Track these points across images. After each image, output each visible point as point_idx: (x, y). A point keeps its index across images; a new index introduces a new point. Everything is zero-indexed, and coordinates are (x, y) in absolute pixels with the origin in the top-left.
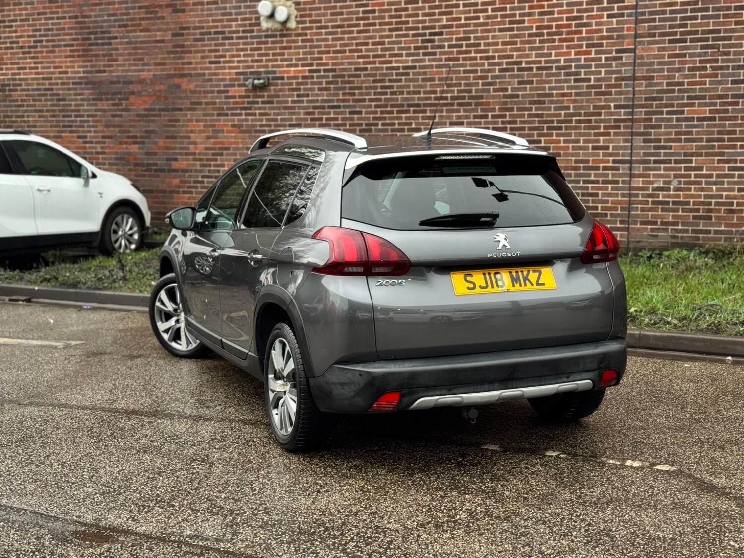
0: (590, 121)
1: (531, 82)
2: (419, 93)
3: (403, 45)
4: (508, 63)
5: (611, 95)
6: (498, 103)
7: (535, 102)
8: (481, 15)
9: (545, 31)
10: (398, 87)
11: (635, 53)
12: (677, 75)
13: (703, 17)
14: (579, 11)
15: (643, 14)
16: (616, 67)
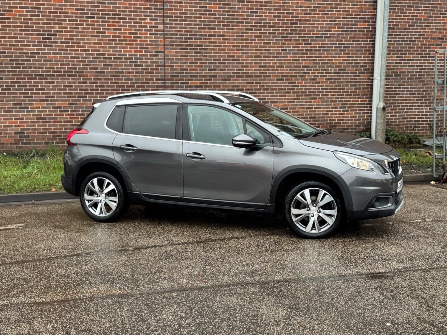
0: (144, 86)
1: (111, 65)
2: (42, 68)
3: (30, 40)
4: (97, 54)
5: (154, 73)
6: (93, 76)
7: (114, 76)
8: (80, 27)
9: (117, 39)
10: (27, 64)
11: (164, 53)
13: (195, 39)
14: (135, 30)
15: (167, 34)
16: (156, 60)
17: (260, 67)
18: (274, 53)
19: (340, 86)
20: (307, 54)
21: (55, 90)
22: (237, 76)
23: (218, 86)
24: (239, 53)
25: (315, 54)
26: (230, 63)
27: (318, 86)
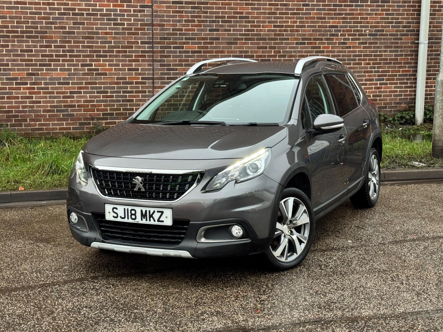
0: (126, 52)
1: (83, 24)
4: (64, 9)
5: (138, 35)
6: (59, 37)
7: (87, 38)
11: (152, 8)
12: (178, 24)
16: (141, 17)
17: (275, 26)
18: (293, 9)
19: (376, 52)
20: (335, 10)
21: (10, 56)
22: (246, 39)
23: (222, 52)
24: (248, 9)
25: (346, 10)
26: (237, 22)
27: (349, 52)
